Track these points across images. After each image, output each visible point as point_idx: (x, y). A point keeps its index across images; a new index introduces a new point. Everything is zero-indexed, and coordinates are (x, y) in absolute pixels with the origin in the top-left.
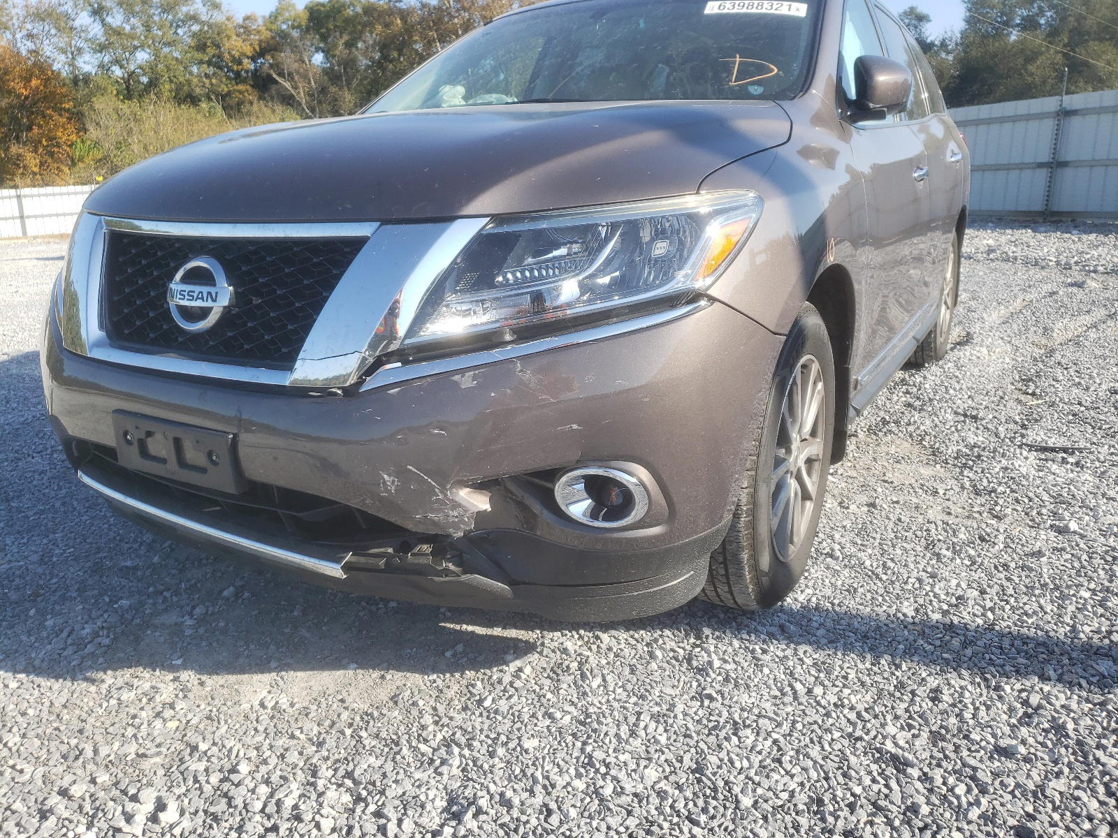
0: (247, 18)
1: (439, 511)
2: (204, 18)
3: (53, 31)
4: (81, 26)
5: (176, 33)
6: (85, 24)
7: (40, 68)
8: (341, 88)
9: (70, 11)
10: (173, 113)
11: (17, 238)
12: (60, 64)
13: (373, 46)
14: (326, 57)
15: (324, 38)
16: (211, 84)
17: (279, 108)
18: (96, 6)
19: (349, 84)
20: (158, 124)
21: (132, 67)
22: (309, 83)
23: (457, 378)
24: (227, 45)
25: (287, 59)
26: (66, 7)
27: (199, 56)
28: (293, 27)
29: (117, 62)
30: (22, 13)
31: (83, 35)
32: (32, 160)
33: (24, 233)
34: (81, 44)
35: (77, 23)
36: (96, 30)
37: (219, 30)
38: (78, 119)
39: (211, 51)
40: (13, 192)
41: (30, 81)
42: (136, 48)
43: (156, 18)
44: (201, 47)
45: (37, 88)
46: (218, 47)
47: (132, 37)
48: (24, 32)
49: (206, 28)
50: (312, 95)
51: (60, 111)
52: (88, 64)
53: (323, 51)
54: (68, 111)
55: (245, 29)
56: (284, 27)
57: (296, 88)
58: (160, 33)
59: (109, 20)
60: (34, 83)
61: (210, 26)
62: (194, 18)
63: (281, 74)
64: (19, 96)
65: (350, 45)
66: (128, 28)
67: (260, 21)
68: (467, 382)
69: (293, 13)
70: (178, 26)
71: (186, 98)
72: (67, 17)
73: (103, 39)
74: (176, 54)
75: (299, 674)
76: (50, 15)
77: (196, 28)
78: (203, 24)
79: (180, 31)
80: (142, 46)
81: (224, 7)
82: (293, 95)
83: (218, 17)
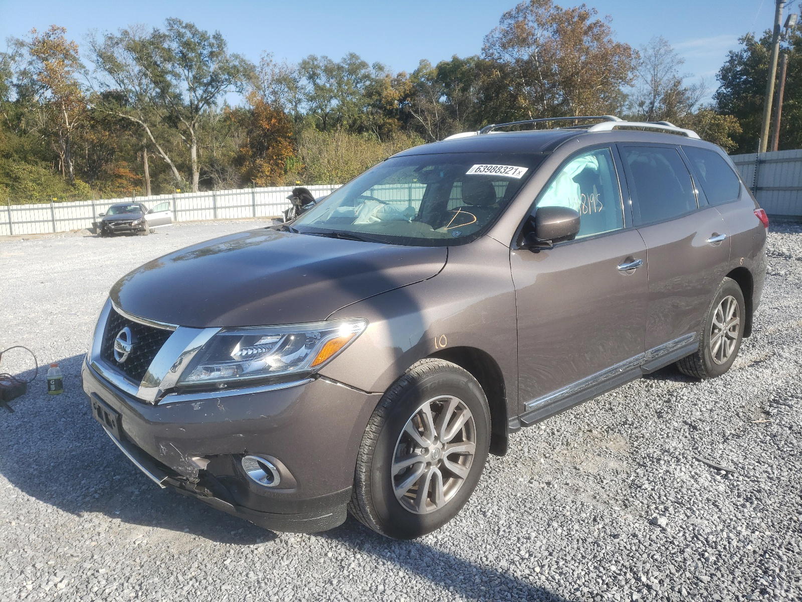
0: (400, 75)
1: (182, 466)
2: (373, 76)
3: (286, 90)
4: (302, 85)
5: (356, 86)
6: (304, 84)
7: (277, 112)
8: (455, 119)
9: (296, 77)
10: (347, 139)
11: (249, 218)
12: (288, 109)
13: (479, 89)
14: (448, 99)
15: (448, 85)
16: (374, 118)
17: (413, 134)
18: (311, 73)
19: (461, 117)
20: (338, 146)
21: (328, 110)
22: (435, 116)
23: (193, 404)
24: (384, 93)
25: (422, 101)
26: (295, 74)
27: (367, 100)
28: (428, 80)
29: (320, 107)
30: (270, 78)
31: (303, 91)
32: (266, 168)
33: (254, 215)
34: (301, 96)
35: (300, 84)
36: (310, 88)
37: (381, 84)
38: (294, 141)
39: (375, 97)
40: (250, 190)
41: (271, 120)
42: (331, 97)
43: (346, 78)
44: (369, 95)
45: (274, 124)
46: (380, 95)
47: (331, 91)
48: (271, 90)
49: (374, 83)
50: (436, 125)
51: (285, 137)
52: (304, 109)
53: (446, 95)
54: (289, 138)
55: (398, 82)
56: (423, 79)
57: (425, 120)
58: (346, 88)
59: (318, 81)
60: (273, 121)
61: (376, 82)
62: (367, 77)
63: (416, 112)
64: (263, 130)
65: (465, 90)
66: (328, 85)
67: (408, 77)
68: (197, 407)
69: (428, 70)
70: (358, 82)
71: (357, 128)
72: (295, 80)
73: (313, 93)
74: (354, 100)
75: (162, 529)
76: (285, 80)
77: (368, 83)
78: (372, 80)
79: (359, 86)
80: (335, 97)
81: (386, 69)
82: (423, 126)
83: (382, 76)
